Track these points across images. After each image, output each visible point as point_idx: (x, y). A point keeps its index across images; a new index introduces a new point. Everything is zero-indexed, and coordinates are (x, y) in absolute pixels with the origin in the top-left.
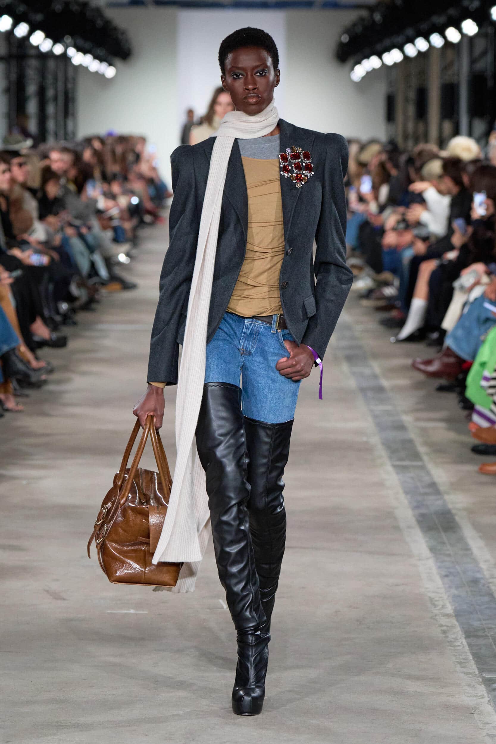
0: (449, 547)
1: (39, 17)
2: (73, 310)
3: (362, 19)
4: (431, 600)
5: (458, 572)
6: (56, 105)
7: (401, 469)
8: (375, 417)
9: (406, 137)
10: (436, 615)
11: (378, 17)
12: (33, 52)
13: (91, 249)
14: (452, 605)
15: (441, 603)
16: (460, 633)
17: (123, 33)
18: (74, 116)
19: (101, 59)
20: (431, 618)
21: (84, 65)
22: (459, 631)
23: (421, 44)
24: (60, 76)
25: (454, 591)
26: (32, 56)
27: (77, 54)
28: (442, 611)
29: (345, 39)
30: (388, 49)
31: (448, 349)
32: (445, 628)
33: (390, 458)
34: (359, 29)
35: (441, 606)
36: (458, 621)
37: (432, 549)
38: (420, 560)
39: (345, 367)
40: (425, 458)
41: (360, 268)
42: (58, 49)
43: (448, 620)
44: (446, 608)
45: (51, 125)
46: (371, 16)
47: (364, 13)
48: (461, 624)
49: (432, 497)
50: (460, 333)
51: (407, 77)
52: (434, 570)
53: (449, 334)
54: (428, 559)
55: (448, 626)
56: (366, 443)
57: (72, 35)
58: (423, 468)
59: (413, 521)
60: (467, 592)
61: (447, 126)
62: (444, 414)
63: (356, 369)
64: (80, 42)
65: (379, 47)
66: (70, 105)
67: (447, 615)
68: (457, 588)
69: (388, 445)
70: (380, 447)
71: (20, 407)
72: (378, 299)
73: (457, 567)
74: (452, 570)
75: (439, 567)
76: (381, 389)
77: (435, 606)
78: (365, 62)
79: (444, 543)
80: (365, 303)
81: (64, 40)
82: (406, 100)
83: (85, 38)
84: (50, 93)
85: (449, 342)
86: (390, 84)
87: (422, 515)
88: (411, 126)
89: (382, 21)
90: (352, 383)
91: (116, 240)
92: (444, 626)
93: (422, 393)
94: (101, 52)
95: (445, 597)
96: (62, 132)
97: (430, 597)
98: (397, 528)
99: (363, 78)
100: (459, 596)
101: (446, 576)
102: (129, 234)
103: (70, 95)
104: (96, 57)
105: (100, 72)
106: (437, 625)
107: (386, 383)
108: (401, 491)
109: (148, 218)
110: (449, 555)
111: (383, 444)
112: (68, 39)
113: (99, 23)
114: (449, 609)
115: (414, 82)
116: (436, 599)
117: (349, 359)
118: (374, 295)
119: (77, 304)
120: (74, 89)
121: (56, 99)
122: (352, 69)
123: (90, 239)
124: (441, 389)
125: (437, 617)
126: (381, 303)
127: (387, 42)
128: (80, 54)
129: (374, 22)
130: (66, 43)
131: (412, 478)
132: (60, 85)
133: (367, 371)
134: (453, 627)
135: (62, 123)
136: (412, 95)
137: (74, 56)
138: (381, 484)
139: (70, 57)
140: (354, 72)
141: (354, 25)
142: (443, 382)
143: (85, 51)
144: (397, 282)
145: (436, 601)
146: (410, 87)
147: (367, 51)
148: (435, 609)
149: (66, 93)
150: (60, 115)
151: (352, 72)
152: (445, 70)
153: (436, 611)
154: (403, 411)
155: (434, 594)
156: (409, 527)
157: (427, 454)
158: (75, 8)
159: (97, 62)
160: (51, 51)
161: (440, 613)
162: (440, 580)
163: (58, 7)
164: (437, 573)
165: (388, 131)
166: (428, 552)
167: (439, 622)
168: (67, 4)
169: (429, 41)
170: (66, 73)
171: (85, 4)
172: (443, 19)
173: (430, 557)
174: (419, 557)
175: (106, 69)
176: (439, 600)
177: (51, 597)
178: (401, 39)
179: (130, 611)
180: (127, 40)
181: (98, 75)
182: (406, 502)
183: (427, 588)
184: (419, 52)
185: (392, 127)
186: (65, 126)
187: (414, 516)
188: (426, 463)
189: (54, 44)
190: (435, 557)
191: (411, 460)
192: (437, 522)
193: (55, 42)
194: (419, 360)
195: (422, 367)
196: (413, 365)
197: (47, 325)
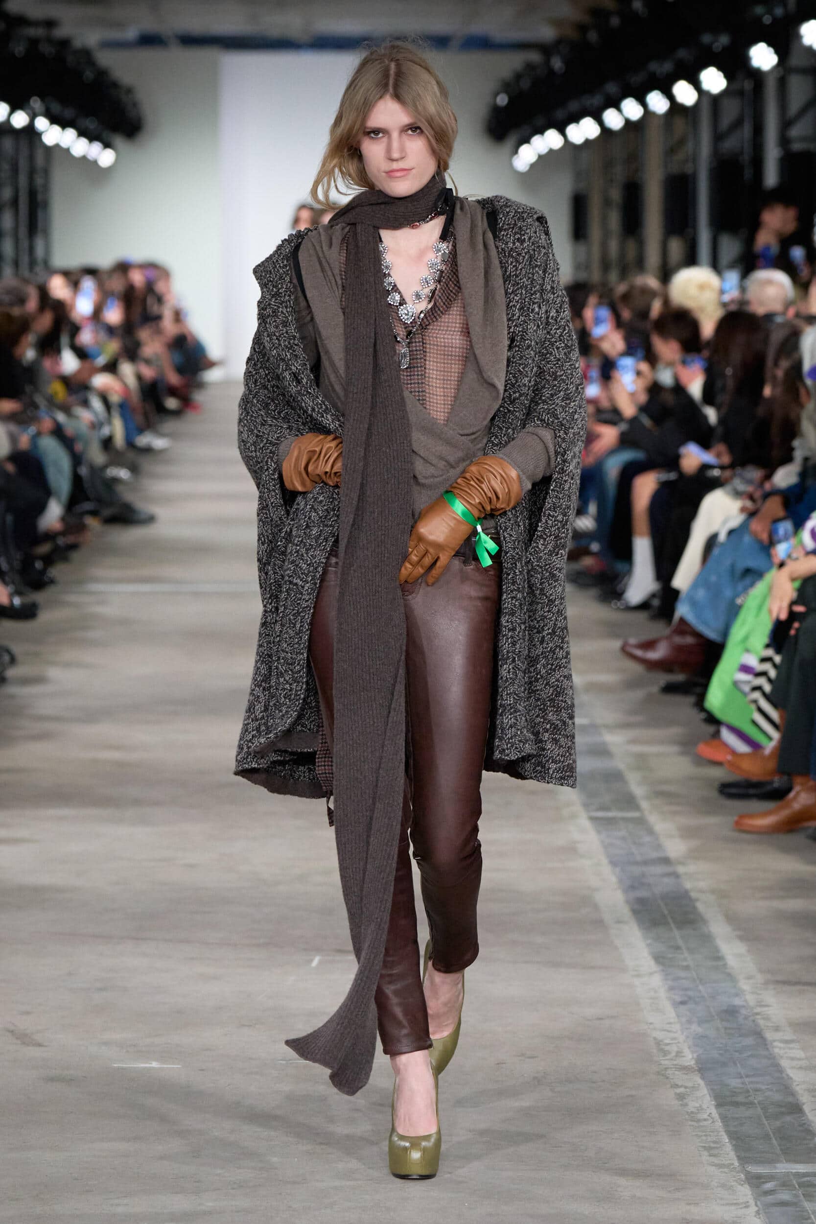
0: (686, 954)
3: (530, 67)
4: (658, 1043)
5: (703, 997)
6: (16, 213)
7: (603, 824)
9: (606, 266)
10: (666, 1069)
11: (557, 64)
14: (693, 1052)
15: (674, 1049)
16: (708, 1097)
18: (46, 233)
19: (92, 137)
20: (658, 1073)
21: (64, 145)
22: (705, 1095)
23: (632, 109)
24: (23, 164)
25: (695, 1028)
27: (52, 127)
28: (675, 1062)
29: (502, 100)
30: (576, 118)
31: (682, 620)
32: (682, 1090)
33: (586, 806)
34: (526, 84)
35: (674, 1054)
36: (703, 1078)
37: (658, 958)
38: (638, 976)
40: (644, 805)
42: (20, 120)
43: (685, 1077)
44: (684, 1056)
45: (7, 247)
46: (547, 62)
47: (535, 57)
48: (709, 1083)
49: (659, 871)
50: (701, 594)
51: (608, 165)
52: (663, 993)
53: (683, 596)
54: (651, 974)
55: (686, 1087)
57: (42, 97)
58: (641, 821)
59: (625, 911)
60: (718, 1029)
61: (676, 247)
62: (675, 731)
64: (56, 108)
65: (560, 114)
66: (40, 214)
67: (685, 1069)
68: (701, 1022)
73: (701, 987)
74: (690, 993)
75: (671, 989)
77: (665, 1053)
78: (536, 140)
79: (678, 948)
81: (29, 104)
82: (607, 202)
83: (64, 102)
84: (6, 193)
85: (682, 610)
86: (578, 175)
87: (641, 901)
88: (614, 246)
89: (563, 71)
92: (681, 1086)
93: (639, 694)
94: (91, 124)
95: (682, 1038)
96: (25, 259)
97: (655, 1039)
98: (599, 923)
99: (533, 166)
100: (706, 1037)
101: (683, 1003)
103: (40, 197)
104: (82, 133)
105: (89, 157)
106: (668, 1086)
108: (605, 861)
109: (172, 403)
110: (687, 968)
112: (36, 103)
113: (89, 75)
114: (689, 1058)
115: (619, 173)
116: (667, 1041)
120: (46, 187)
121: (15, 202)
122: (515, 152)
124: (670, 689)
125: (669, 1072)
127: (574, 106)
128: (56, 129)
129: (551, 72)
130: (33, 109)
131: (623, 839)
132: (23, 180)
134: (695, 1088)
135: (25, 244)
136: (616, 194)
137: (46, 131)
138: (571, 850)
139: (39, 131)
140: (517, 157)
141: (518, 77)
143: (64, 124)
145: (669, 1044)
146: (612, 181)
147: (540, 121)
148: (664, 1058)
149: (32, 194)
150: (23, 231)
151: (516, 156)
152: (671, 151)
153: (666, 1062)
154: (607, 726)
155: (663, 1033)
156: (619, 922)
157: (648, 798)
158: (46, 49)
159: (84, 141)
160: (8, 121)
161: (673, 1065)
162: (672, 1010)
163: (19, 49)
164: (667, 998)
165: (575, 256)
166: (652, 963)
167: (671, 1080)
168: (34, 42)
169: (644, 104)
170: (31, 158)
171: (65, 43)
172: (667, 67)
173: (655, 972)
174: (636, 971)
175: (100, 153)
176: (672, 1043)
177: (19, 1042)
178: (596, 100)
179: (151, 1064)
180: (135, 104)
181: (87, 164)
182: (614, 879)
183: (651, 1024)
184: (628, 122)
185: (582, 249)
186: (31, 250)
187: (627, 902)
188: (646, 813)
189: (12, 111)
190: (663, 971)
191: (621, 809)
192: (666, 912)
193: (14, 108)
194: (632, 641)
195: (639, 653)
196: (624, 650)
197: (6, 583)
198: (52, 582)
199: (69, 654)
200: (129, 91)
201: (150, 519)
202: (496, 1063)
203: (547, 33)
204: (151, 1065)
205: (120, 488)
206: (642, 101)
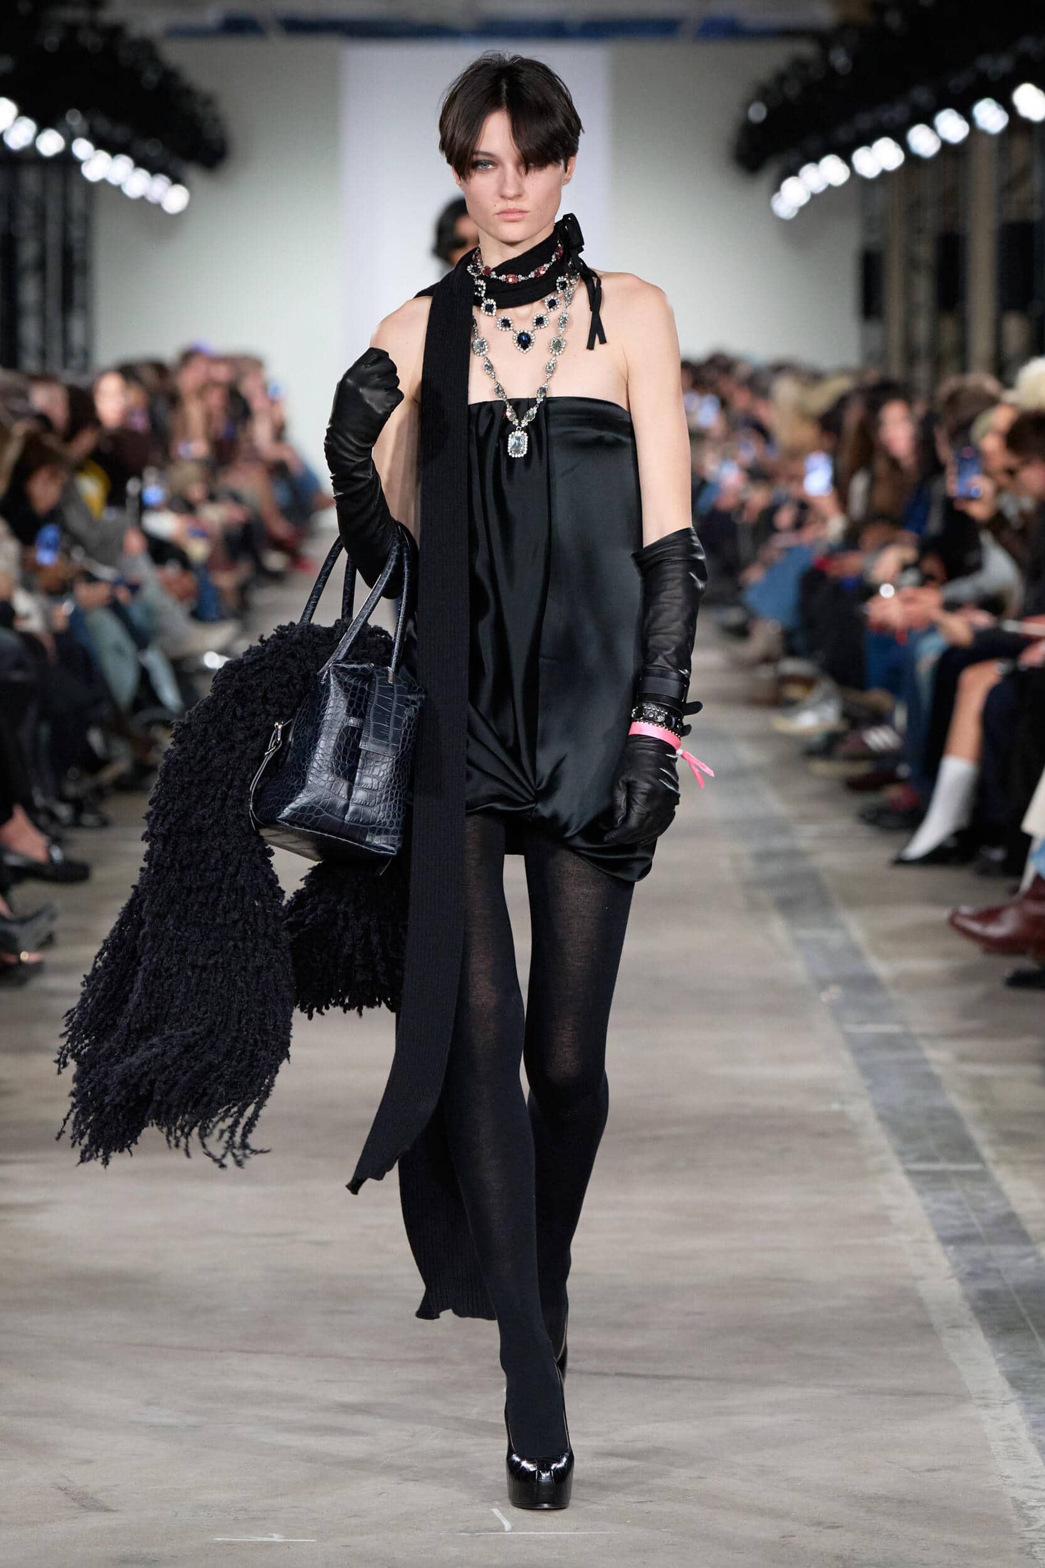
1: (4, 65)
2: (100, 793)
3: (799, 64)
4: (1019, 1506)
6: (44, 280)
7: (927, 1181)
8: (858, 1051)
9: (910, 356)
10: (1032, 1544)
11: (840, 59)
13: (141, 638)
18: (87, 309)
19: (154, 169)
20: (1021, 1550)
21: (113, 180)
23: (951, 126)
24: (53, 210)
27: (97, 154)
29: (758, 113)
30: (867, 140)
31: (1038, 877)
33: (901, 1153)
34: (792, 90)
37: (1015, 1381)
38: (987, 1406)
39: (778, 927)
40: (987, 1152)
41: (808, 683)
42: (51, 143)
45: (30, 331)
46: (825, 56)
47: (806, 49)
49: (1011, 1250)
51: (914, 207)
52: (1023, 1433)
54: (1006, 1403)
56: (841, 1116)
57: (84, 110)
58: (982, 1177)
59: (965, 1311)
61: (1015, 329)
62: (1027, 1044)
63: (804, 933)
64: (103, 125)
65: (843, 134)
66: (77, 281)
69: (891, 1120)
70: (873, 1126)
72: (853, 758)
75: (1035, 1425)
76: (869, 983)
77: (1029, 1521)
78: (808, 171)
80: (821, 767)
81: (65, 118)
82: (912, 263)
83: (115, 117)
84: (28, 251)
85: (1038, 861)
86: (869, 223)
87: (986, 1296)
88: (922, 328)
89: (849, 69)
91: (199, 615)
93: (974, 990)
94: (153, 149)
96: (56, 348)
97: (1013, 1498)
98: (926, 1328)
99: (802, 210)
102: (231, 601)
103: (77, 257)
104: (140, 163)
105: (150, 199)
107: (881, 968)
108: (932, 1236)
109: (275, 560)
111: (881, 1118)
112: (75, 120)
113: (151, 77)
115: (931, 219)
116: (1032, 1504)
117: (787, 906)
118: (843, 749)
119: (108, 775)
120: (87, 242)
121: (41, 265)
122: (777, 188)
123: (137, 614)
124: (1019, 981)
125: (1037, 1548)
126: (861, 769)
127: (864, 121)
128: (103, 155)
129: (831, 71)
130: (69, 127)
131: (959, 1203)
132: (53, 232)
133: (834, 938)
135: (56, 324)
136: (925, 251)
137: (90, 159)
138: (880, 1219)
139: (78, 161)
140: (780, 196)
141: (781, 79)
142: (1026, 963)
143: (113, 148)
144: (900, 717)
145: (1033, 1508)
146: (919, 231)
147: (813, 143)
148: (1025, 1529)
149: (67, 253)
150: (53, 306)
151: (776, 196)
152: (1008, 187)
153: (1032, 1535)
154: (926, 1036)
155: (1027, 1491)
156: (954, 1327)
157: (992, 1143)
158: (90, 40)
159: (143, 175)
160: (33, 148)
161: (1041, 1538)
162: (1038, 1457)
163: (52, 40)
164: (1029, 1439)
165: (865, 342)
166: (1006, 1386)
167: (1041, 1562)
168: (72, 29)
169: (969, 118)
170: (65, 198)
171: (115, 32)
172: (1004, 64)
173: (1011, 1401)
174: (983, 1398)
175: (166, 192)
176: (1039, 1507)
177: (76, 1505)
178: (898, 112)
179: (272, 1537)
180: (216, 120)
181: (146, 207)
182: (945, 1263)
183: (1007, 1477)
184: (945, 146)
185: (875, 331)
186: (65, 334)
187: (966, 1297)
188: (991, 1166)
189: (40, 131)
190: (1022, 1399)
191: (952, 1159)
192: (1024, 1311)
193: (42, 127)
194: (965, 910)
195: (976, 927)
196: (952, 922)
200: (209, 101)
202: (782, 1535)
203: (824, 15)
204: (270, 1539)
206: (967, 115)
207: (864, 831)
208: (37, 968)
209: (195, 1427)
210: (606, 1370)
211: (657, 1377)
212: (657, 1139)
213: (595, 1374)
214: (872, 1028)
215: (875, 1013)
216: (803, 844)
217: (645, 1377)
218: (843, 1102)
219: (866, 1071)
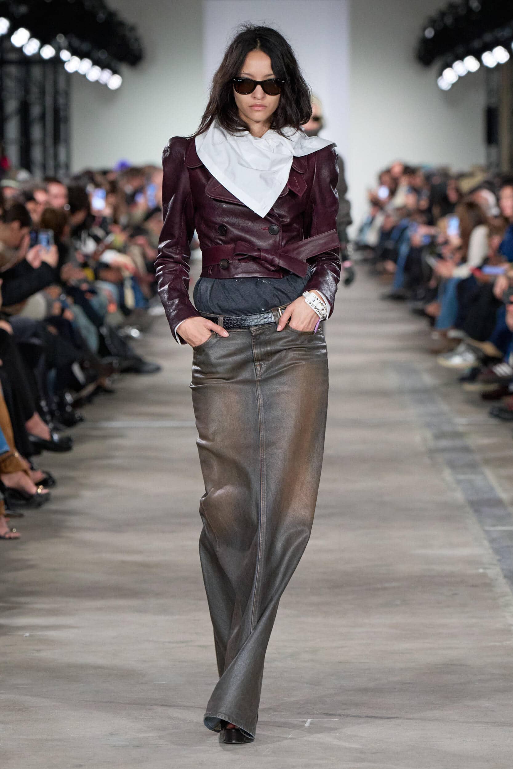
1: (23, 9)
3: (452, 7)
6: (44, 127)
8: (492, 541)
11: (475, 3)
12: (12, 56)
17: (133, 29)
18: (67, 142)
19: (103, 66)
21: (82, 72)
24: (49, 89)
26: (11, 62)
27: (73, 58)
29: (430, 33)
30: (490, 47)
34: (449, 21)
39: (448, 474)
42: (48, 52)
45: (37, 154)
46: (467, 2)
56: (484, 575)
57: (66, 34)
63: (461, 477)
64: (76, 43)
65: (476, 44)
66: (62, 127)
70: (502, 581)
71: (15, 533)
72: (487, 382)
76: (498, 503)
78: (457, 65)
80: (469, 387)
81: (56, 39)
83: (82, 38)
84: (36, 111)
86: (490, 93)
89: (480, 8)
90: (459, 496)
94: (102, 55)
96: (51, 163)
99: (454, 85)
103: (62, 114)
104: (95, 63)
105: (101, 82)
107: (504, 496)
111: (506, 577)
112: (61, 39)
113: (101, 16)
117: (453, 463)
118: (481, 377)
120: (67, 105)
121: (43, 117)
122: (440, 74)
126: (491, 387)
127: (488, 37)
128: (76, 59)
129: (470, 10)
130: (58, 44)
132: (49, 100)
133: (478, 480)
135: (51, 151)
137: (69, 61)
138: (507, 632)
139: (63, 62)
140: (442, 78)
141: (443, 14)
143: (82, 55)
144: (512, 359)
147: (460, 50)
149: (56, 111)
150: (49, 141)
151: (440, 78)
159: (97, 69)
160: (38, 54)
165: (488, 156)
170: (55, 83)
175: (110, 78)
178: (505, 32)
180: (137, 39)
181: (99, 86)
185: (494, 151)
186: (56, 156)
189: (42, 45)
193: (43, 43)
197: (46, 422)
198: (81, 420)
199: (97, 478)
201: (158, 369)
205: (132, 344)
207: (493, 421)
208: (46, 498)
209: (137, 746)
210: (360, 715)
211: (388, 718)
212: (385, 589)
213: (354, 716)
214: (499, 528)
215: (501, 520)
216: (461, 429)
217: (381, 718)
218: (485, 568)
219: (497, 551)
